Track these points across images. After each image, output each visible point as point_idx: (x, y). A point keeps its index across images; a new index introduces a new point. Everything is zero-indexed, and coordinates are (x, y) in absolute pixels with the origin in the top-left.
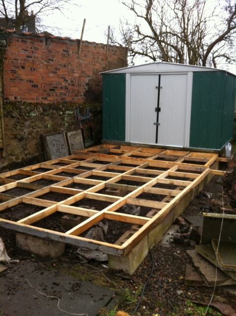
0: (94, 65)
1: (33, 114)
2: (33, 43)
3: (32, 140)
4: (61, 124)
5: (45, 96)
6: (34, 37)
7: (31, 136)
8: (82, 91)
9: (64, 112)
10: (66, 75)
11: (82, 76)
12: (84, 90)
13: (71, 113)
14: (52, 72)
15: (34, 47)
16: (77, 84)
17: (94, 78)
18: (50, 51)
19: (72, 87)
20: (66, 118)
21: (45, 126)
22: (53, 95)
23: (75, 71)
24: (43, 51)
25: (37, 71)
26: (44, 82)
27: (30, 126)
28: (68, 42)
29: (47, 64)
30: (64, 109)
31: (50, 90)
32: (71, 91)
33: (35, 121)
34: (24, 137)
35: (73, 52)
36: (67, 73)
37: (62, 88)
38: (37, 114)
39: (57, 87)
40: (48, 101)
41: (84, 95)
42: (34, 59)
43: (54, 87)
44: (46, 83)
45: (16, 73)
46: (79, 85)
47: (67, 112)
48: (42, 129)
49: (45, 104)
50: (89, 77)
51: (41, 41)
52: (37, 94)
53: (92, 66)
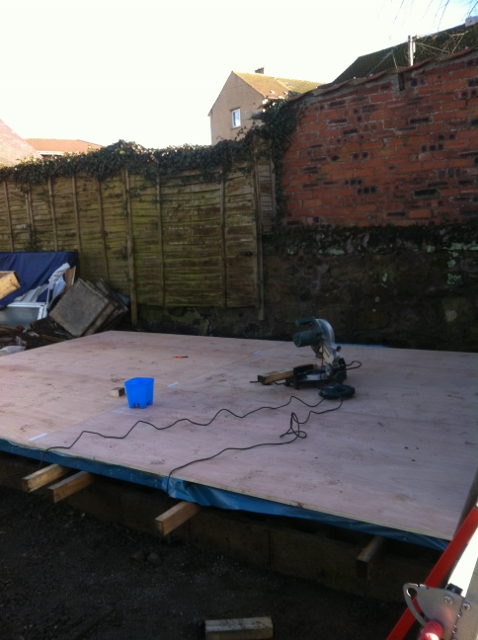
2: (362, 99)
3: (333, 302)
5: (400, 210)
9: (443, 246)
14: (424, 149)
15: (365, 107)
18: (416, 101)
20: (452, 262)
21: (372, 277)
22: (429, 205)
24: (390, 106)
25: (373, 157)
26: (398, 176)
27: (328, 274)
29: (405, 132)
30: (445, 239)
31: (418, 193)
33: (343, 265)
34: (312, 294)
38: (350, 251)
39: (446, 183)
40: (410, 219)
42: (364, 133)
43: (429, 185)
45: (317, 172)
47: (457, 247)
51: (386, 87)
52: (373, 208)
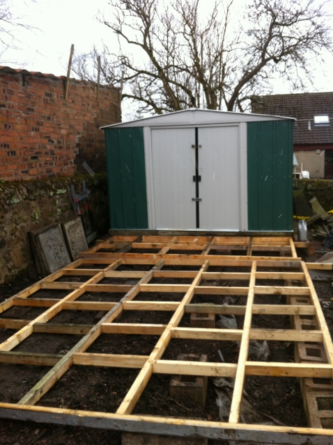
0: (85, 115)
1: (16, 201)
2: (6, 83)
3: (16, 243)
4: (52, 211)
5: (26, 169)
6: (7, 72)
7: (15, 237)
8: (73, 155)
9: (55, 191)
10: (50, 132)
11: (71, 133)
12: (75, 155)
13: (64, 192)
14: (33, 130)
15: (8, 90)
16: (65, 147)
17: (85, 135)
18: (29, 96)
19: (60, 151)
20: (57, 201)
21: (32, 217)
22: (36, 166)
23: (62, 126)
24: (20, 95)
25: (13, 129)
26: (24, 145)
27: (12, 221)
28: (51, 81)
29: (26, 116)
30: (54, 187)
31: (32, 158)
32: (58, 156)
33: (19, 211)
34: (6, 239)
35: (57, 96)
36: (52, 130)
37: (47, 153)
38: (21, 199)
39: (40, 153)
40: (30, 175)
41: (75, 162)
42: (9, 110)
43: (37, 153)
44: (26, 148)
46: (68, 148)
47: (59, 191)
48: (29, 222)
49: (28, 182)
50: (79, 133)
51: (17, 80)
52: (15, 167)
53: (81, 118)
